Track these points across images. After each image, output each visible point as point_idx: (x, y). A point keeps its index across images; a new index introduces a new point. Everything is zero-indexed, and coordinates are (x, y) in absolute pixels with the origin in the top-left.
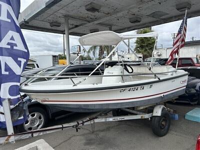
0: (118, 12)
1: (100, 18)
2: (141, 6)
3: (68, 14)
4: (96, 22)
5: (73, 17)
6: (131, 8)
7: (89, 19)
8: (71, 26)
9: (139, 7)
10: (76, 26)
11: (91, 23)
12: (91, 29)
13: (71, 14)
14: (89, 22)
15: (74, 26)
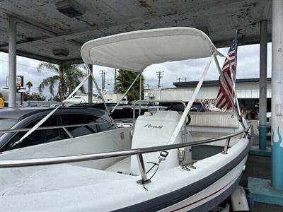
0: (110, 25)
1: (77, 31)
2: (149, 21)
3: (18, 12)
4: (69, 37)
5: (26, 21)
6: (133, 22)
7: (57, 30)
8: (19, 38)
9: (145, 21)
10: (29, 40)
11: (59, 38)
12: (57, 47)
13: (24, 13)
14: (56, 35)
15: (24, 38)
